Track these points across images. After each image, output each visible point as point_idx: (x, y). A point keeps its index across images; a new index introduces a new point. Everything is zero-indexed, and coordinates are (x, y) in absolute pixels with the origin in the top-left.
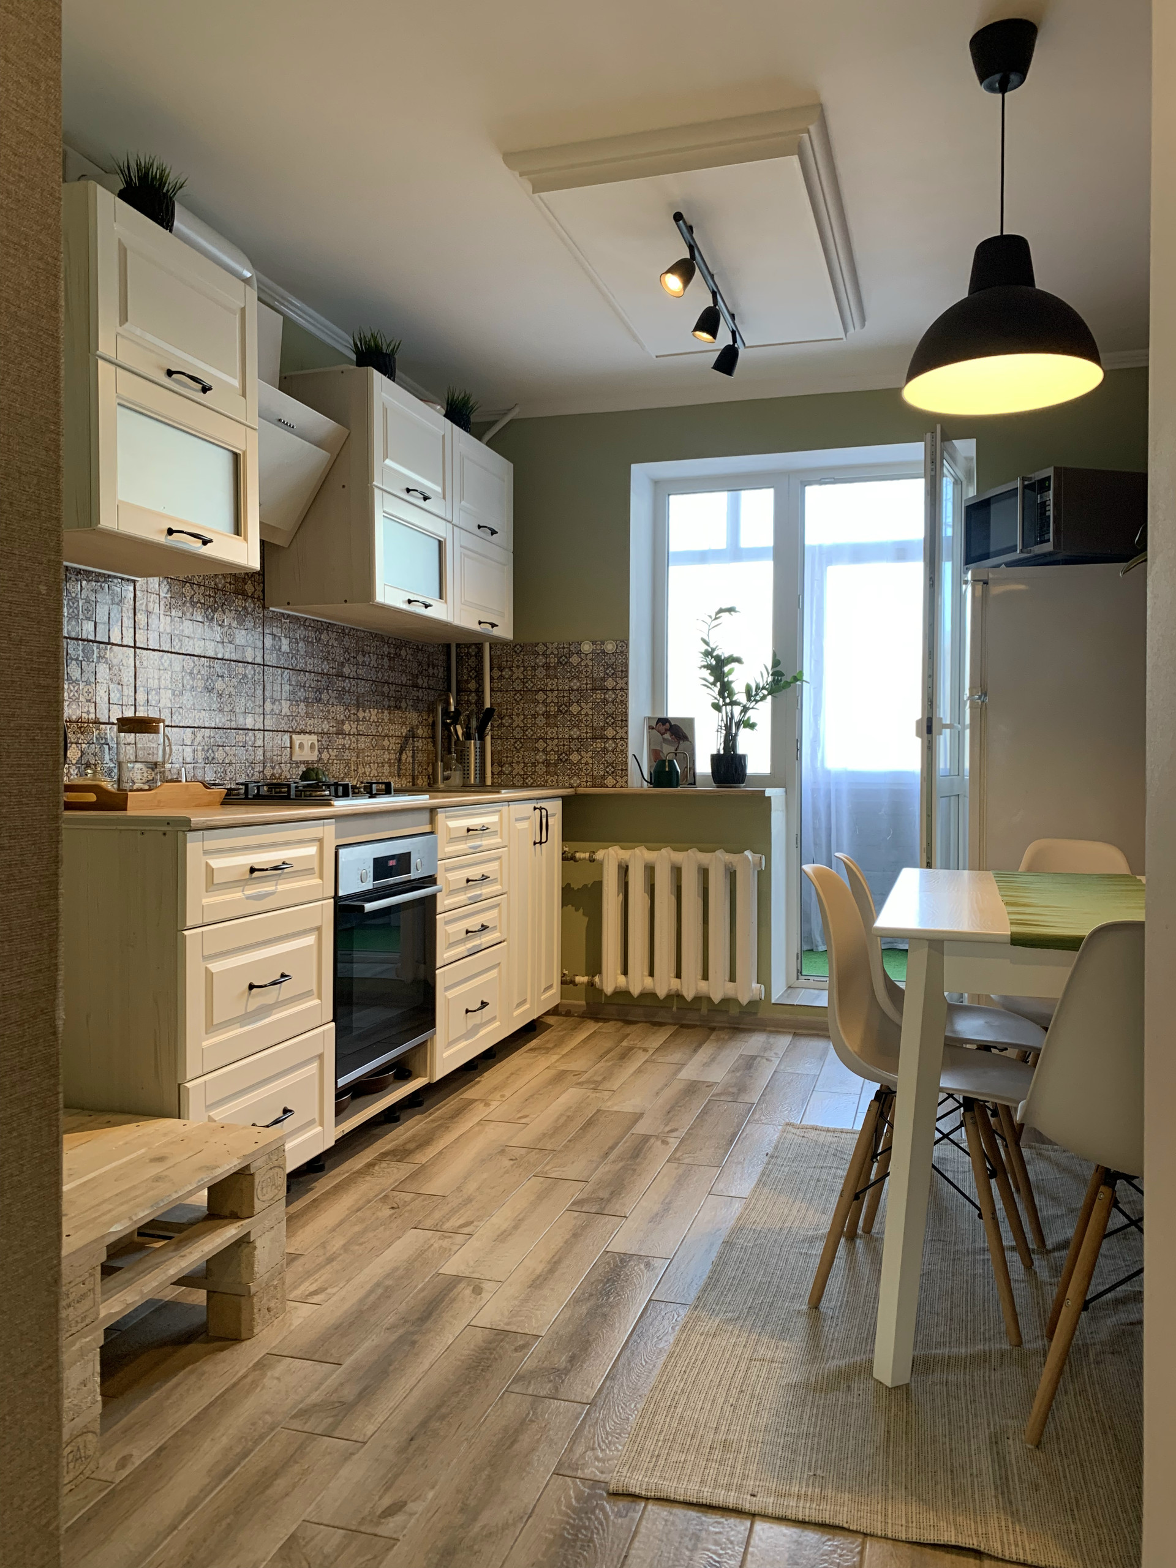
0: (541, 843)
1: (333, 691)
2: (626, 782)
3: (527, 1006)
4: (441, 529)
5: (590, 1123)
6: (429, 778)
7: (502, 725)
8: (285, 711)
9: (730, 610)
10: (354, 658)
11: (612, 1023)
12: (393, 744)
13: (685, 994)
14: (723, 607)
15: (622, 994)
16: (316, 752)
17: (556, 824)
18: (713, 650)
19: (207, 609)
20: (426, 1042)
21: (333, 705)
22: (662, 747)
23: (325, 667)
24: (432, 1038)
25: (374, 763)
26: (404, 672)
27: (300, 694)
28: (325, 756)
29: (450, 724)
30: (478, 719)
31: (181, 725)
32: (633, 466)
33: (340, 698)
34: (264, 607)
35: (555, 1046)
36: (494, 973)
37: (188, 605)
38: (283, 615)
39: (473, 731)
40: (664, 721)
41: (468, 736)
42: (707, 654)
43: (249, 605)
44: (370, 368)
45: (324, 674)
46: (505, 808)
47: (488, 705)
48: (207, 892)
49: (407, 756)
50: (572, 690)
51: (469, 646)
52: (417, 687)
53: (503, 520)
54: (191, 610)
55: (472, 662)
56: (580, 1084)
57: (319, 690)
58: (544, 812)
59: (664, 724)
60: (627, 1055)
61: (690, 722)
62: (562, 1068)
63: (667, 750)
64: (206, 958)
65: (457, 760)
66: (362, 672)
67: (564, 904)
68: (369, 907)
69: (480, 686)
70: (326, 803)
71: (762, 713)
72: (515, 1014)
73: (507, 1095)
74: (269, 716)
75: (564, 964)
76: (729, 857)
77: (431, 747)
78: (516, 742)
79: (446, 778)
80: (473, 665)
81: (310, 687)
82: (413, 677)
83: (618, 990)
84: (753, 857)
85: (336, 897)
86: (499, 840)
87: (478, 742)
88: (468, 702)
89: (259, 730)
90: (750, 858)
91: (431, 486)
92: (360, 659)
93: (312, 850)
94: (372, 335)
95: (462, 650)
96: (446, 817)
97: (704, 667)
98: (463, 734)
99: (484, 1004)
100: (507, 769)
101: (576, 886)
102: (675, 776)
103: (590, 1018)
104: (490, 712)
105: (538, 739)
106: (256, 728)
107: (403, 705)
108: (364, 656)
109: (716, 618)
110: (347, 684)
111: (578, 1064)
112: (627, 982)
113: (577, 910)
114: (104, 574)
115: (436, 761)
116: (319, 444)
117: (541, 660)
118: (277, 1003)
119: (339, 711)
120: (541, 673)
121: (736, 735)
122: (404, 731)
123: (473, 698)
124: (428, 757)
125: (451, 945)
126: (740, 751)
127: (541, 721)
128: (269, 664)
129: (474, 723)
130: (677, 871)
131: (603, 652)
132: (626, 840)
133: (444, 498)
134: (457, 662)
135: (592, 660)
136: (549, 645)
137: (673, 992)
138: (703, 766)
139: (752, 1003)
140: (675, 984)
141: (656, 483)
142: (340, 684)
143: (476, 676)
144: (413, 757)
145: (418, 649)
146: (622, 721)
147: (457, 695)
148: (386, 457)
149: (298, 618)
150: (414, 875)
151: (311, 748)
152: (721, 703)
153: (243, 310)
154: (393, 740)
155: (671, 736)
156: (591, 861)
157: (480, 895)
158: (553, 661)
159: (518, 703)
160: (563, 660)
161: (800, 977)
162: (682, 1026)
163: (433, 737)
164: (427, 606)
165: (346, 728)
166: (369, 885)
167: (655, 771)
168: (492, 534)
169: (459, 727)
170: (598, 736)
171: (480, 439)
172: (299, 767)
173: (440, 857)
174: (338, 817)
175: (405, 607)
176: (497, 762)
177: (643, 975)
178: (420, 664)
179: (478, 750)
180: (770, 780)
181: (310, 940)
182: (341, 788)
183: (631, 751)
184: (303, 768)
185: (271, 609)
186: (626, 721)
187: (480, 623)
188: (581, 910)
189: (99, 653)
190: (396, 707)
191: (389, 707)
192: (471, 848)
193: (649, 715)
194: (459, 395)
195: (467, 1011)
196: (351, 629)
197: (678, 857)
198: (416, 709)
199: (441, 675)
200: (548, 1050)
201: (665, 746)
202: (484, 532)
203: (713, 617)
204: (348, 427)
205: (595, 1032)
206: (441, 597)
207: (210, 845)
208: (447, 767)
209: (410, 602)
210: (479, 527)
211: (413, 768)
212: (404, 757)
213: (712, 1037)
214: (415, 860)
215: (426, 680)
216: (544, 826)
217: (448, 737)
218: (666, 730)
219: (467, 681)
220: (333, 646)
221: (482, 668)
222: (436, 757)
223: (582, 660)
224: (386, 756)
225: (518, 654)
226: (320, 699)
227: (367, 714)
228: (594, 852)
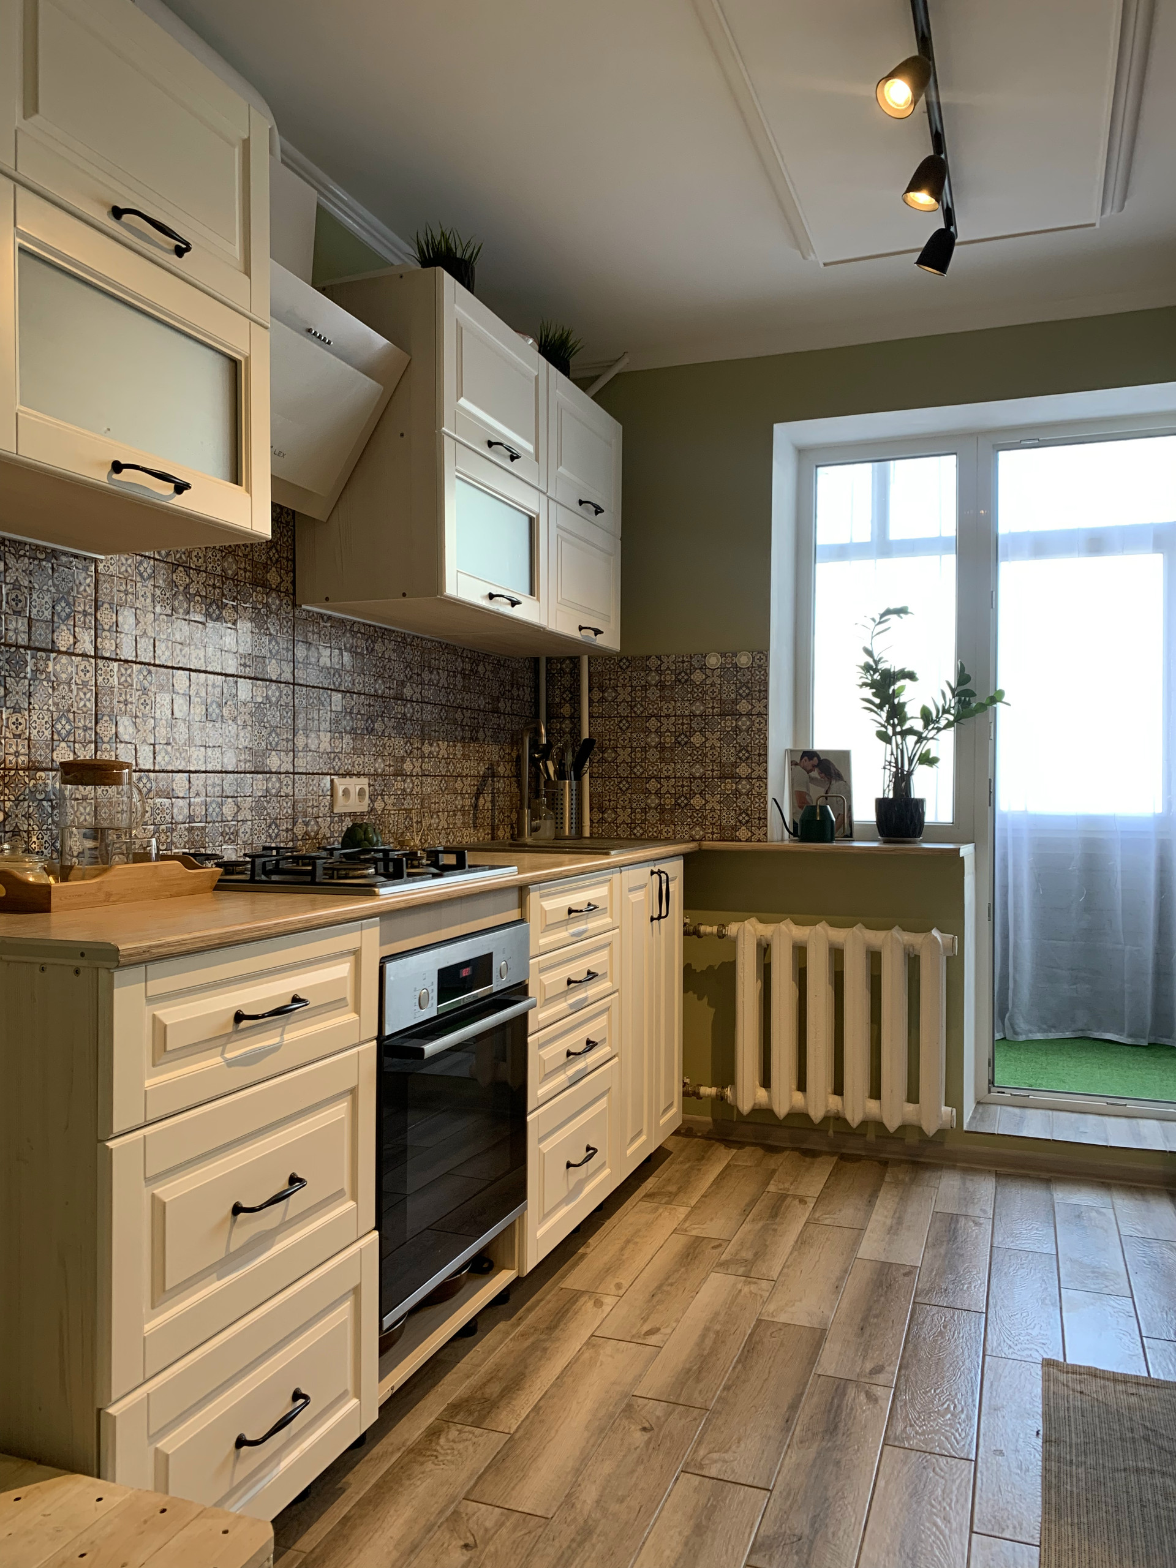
0: (660, 917)
1: (390, 718)
2: (765, 834)
3: (643, 1138)
4: (533, 502)
5: (751, 1348)
6: (512, 828)
7: (603, 760)
8: (325, 746)
9: (901, 611)
10: (418, 675)
11: (748, 1149)
12: (467, 786)
13: (849, 1117)
14: (892, 607)
15: (763, 1113)
16: (367, 800)
17: (676, 889)
18: (876, 662)
19: (211, 605)
20: (513, 1223)
21: (390, 737)
22: (808, 789)
23: (380, 686)
24: (522, 1217)
25: (443, 811)
26: (481, 693)
27: (344, 723)
28: (379, 805)
29: (538, 760)
30: (574, 751)
31: (170, 768)
32: (775, 426)
33: (399, 728)
34: (294, 605)
35: (680, 1189)
36: (603, 1103)
37: (181, 598)
38: (322, 616)
39: (567, 768)
40: (810, 755)
41: (561, 775)
42: (867, 668)
43: (274, 601)
44: (440, 269)
45: (378, 697)
46: (616, 877)
47: (586, 735)
48: (154, 1065)
49: (485, 802)
50: (695, 716)
51: (561, 660)
52: (497, 712)
53: (610, 496)
54: (185, 605)
55: (567, 680)
56: (724, 1265)
57: (371, 718)
58: (664, 876)
59: (811, 759)
60: (780, 1206)
61: (845, 756)
62: (694, 1233)
63: (816, 793)
64: (150, 1180)
65: (547, 806)
66: (429, 693)
67: (686, 989)
68: (431, 1048)
69: (576, 710)
70: (367, 890)
71: (943, 744)
72: (629, 1152)
73: (626, 1284)
74: (301, 754)
75: (686, 1070)
76: (908, 938)
77: (514, 789)
78: (620, 782)
79: (535, 829)
80: (567, 685)
81: (359, 713)
82: (493, 700)
83: (757, 1107)
84: (942, 938)
85: (380, 1038)
86: (609, 920)
87: (574, 783)
88: (561, 731)
89: (287, 773)
90: (939, 939)
91: (523, 444)
92: (426, 676)
93: (343, 969)
94: (443, 234)
95: (554, 666)
96: (541, 897)
97: (865, 684)
98: (555, 772)
99: (591, 1151)
100: (609, 816)
101: (699, 967)
102: (829, 823)
103: (718, 1140)
104: (590, 743)
105: (649, 779)
106: (282, 770)
107: (481, 735)
108: (431, 673)
109: (880, 623)
110: (408, 710)
111: (714, 1227)
112: (770, 1097)
113: (700, 998)
114: (45, 548)
115: (522, 808)
116: (368, 371)
117: (654, 678)
118: (281, 1225)
119: (398, 745)
120: (653, 694)
121: (910, 773)
122: (482, 769)
123: (567, 725)
124: (511, 801)
125: (547, 1076)
126: (916, 793)
127: (653, 755)
128: (301, 682)
129: (569, 758)
130: (837, 955)
131: (735, 666)
132: (768, 911)
133: (537, 460)
134: (547, 681)
135: (720, 676)
136: (665, 659)
137: (831, 1114)
138: (864, 812)
139: (941, 1132)
140: (834, 1102)
141: (802, 452)
142: (400, 709)
143: (571, 699)
144: (492, 801)
145: (499, 664)
146: (763, 756)
147: (547, 723)
148: (460, 394)
149: (342, 621)
150: (498, 984)
151: (359, 794)
152: (890, 731)
153: (246, 143)
154: (467, 781)
155: (820, 774)
156: (720, 937)
157: (586, 999)
158: (670, 678)
159: (624, 732)
160: (682, 678)
161: (993, 1089)
162: (843, 1157)
163: (518, 775)
164: (514, 603)
165: (407, 767)
166: (431, 1010)
167: (802, 820)
168: (597, 513)
169: (550, 764)
170: (728, 774)
171: (584, 390)
172: (342, 821)
173: (532, 954)
174: (387, 915)
175: (485, 603)
176: (598, 806)
177: (791, 1091)
178: (502, 683)
179: (574, 792)
180: (956, 832)
181: (340, 1110)
182: (391, 864)
183: (771, 794)
184: (348, 823)
185: (304, 607)
186: (766, 755)
187: (581, 628)
188: (706, 1000)
189: (35, 664)
190: (471, 738)
191: (463, 738)
192: (573, 935)
193: (790, 746)
194: (554, 333)
195: (569, 1165)
196: (414, 637)
197: (839, 935)
198: (496, 741)
199: (527, 697)
200: (671, 1198)
201: (812, 786)
202: (587, 510)
203: (878, 620)
204: (408, 352)
205: (728, 1166)
206: (532, 593)
207: (158, 986)
208: (535, 816)
209: (491, 596)
210: (581, 502)
211: (493, 816)
212: (481, 801)
213: (887, 1179)
214: (498, 963)
215: (509, 704)
216: (664, 896)
217: (536, 776)
218: (814, 766)
219: (560, 706)
220: (390, 660)
221: (578, 688)
222: (521, 800)
223: (707, 677)
224: (459, 803)
225: (624, 671)
226: (373, 729)
227: (434, 749)
228: (724, 926)
